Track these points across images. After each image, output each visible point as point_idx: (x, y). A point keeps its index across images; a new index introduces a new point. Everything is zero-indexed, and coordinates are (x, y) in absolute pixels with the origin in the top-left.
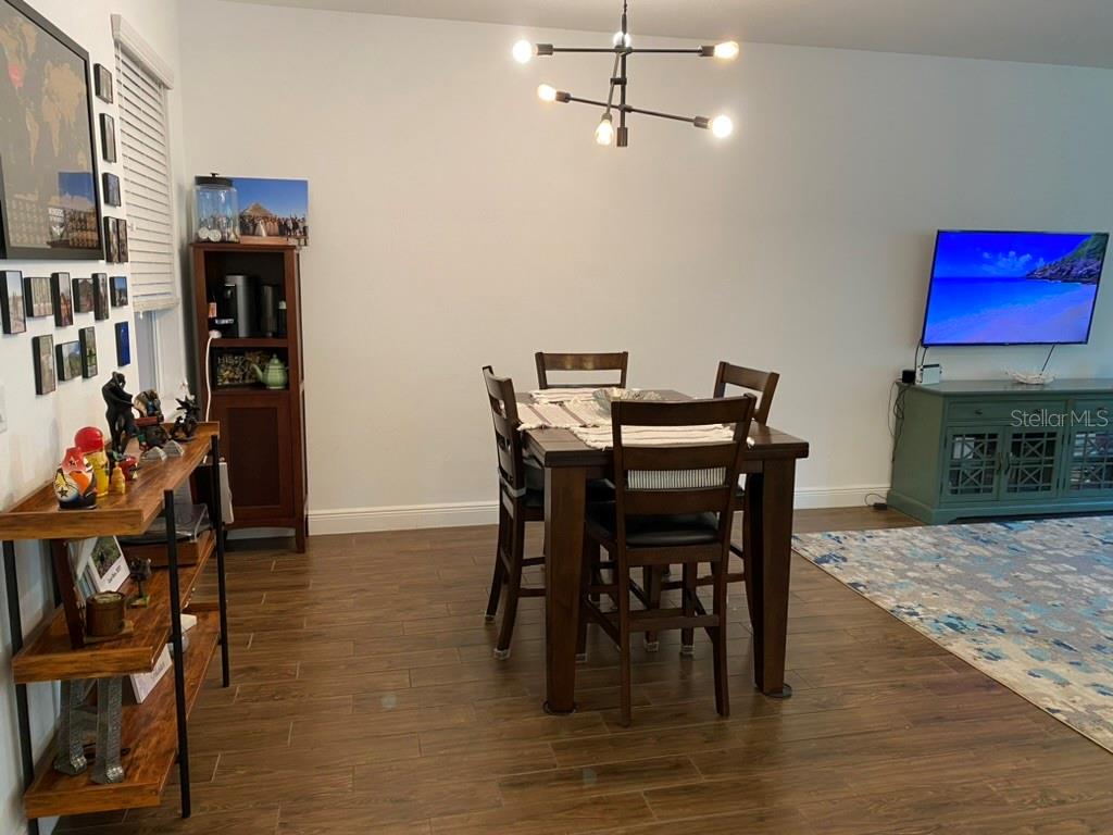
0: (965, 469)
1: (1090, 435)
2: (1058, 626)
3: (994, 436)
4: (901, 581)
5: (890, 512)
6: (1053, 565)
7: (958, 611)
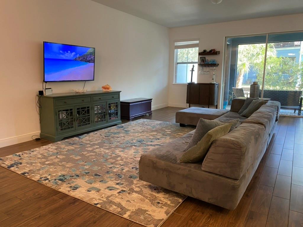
0: (64, 121)
1: (98, 106)
2: (96, 168)
3: (71, 110)
4: (43, 166)
5: (41, 141)
6: (93, 147)
7: (63, 173)
